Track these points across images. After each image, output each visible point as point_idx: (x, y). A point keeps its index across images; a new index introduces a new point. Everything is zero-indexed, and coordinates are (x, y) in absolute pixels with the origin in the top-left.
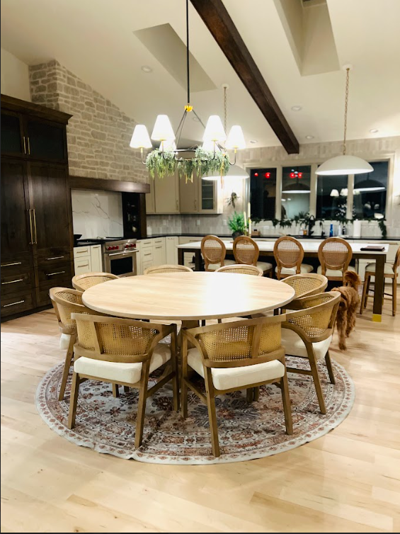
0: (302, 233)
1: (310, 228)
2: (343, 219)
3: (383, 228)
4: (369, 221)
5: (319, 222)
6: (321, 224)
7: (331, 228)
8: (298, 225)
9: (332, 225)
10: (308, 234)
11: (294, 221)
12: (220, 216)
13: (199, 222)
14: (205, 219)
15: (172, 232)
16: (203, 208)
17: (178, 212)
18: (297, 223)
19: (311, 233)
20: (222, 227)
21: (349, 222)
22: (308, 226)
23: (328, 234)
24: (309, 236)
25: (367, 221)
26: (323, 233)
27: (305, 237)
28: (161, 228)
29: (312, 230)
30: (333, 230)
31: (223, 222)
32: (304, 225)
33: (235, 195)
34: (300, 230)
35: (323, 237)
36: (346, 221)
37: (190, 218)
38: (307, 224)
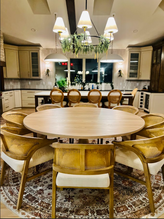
0: (80, 89)
1: (84, 86)
2: (97, 83)
3: (112, 86)
4: (107, 83)
5: (87, 84)
6: (88, 84)
7: (93, 86)
8: (79, 85)
9: (93, 85)
10: (83, 89)
11: (77, 83)
12: (41, 80)
13: (30, 83)
14: (33, 82)
15: (15, 88)
16: (33, 76)
17: (19, 77)
18: (78, 84)
19: (84, 88)
20: (42, 86)
21: (99, 84)
22: (83, 86)
23: (91, 89)
24: (83, 90)
25: (106, 84)
26: (89, 88)
27: (82, 90)
28: (9, 86)
29: (85, 87)
30: (94, 87)
31: (43, 83)
32: (81, 85)
33: (49, 70)
34: (80, 87)
35: (89, 90)
36: (98, 83)
37: (25, 81)
38: (82, 85)
